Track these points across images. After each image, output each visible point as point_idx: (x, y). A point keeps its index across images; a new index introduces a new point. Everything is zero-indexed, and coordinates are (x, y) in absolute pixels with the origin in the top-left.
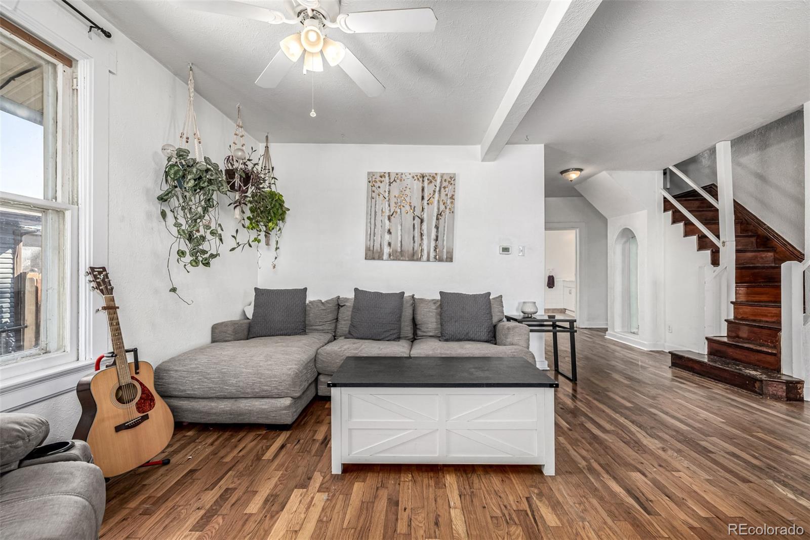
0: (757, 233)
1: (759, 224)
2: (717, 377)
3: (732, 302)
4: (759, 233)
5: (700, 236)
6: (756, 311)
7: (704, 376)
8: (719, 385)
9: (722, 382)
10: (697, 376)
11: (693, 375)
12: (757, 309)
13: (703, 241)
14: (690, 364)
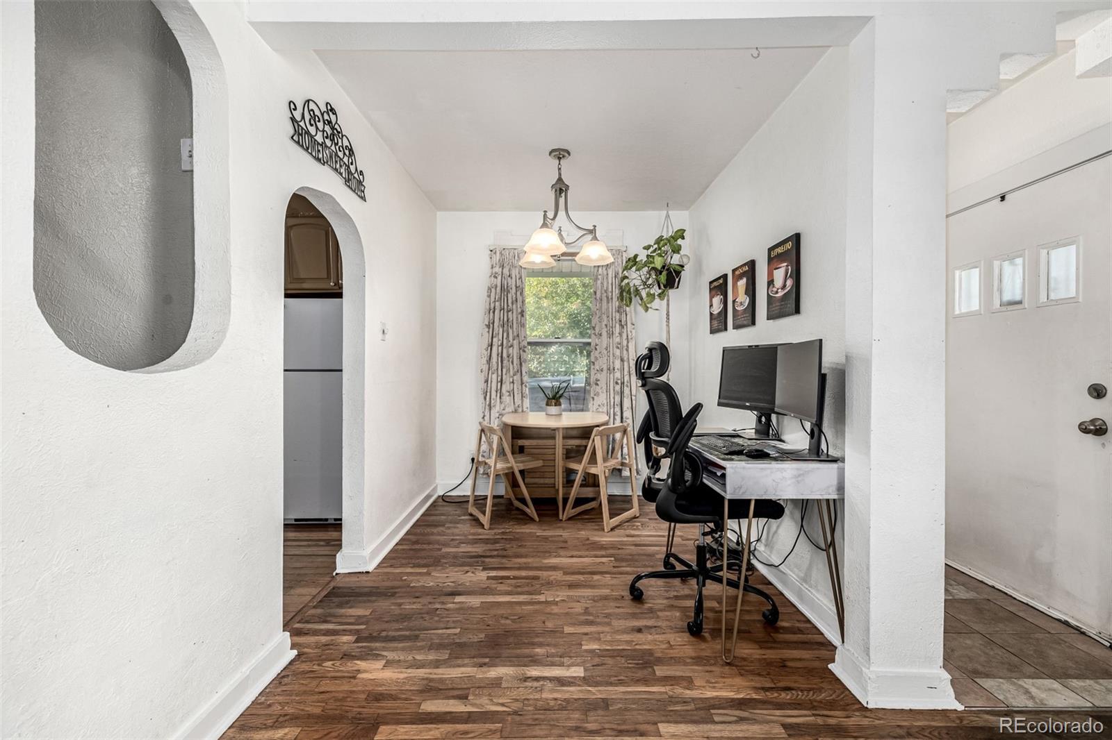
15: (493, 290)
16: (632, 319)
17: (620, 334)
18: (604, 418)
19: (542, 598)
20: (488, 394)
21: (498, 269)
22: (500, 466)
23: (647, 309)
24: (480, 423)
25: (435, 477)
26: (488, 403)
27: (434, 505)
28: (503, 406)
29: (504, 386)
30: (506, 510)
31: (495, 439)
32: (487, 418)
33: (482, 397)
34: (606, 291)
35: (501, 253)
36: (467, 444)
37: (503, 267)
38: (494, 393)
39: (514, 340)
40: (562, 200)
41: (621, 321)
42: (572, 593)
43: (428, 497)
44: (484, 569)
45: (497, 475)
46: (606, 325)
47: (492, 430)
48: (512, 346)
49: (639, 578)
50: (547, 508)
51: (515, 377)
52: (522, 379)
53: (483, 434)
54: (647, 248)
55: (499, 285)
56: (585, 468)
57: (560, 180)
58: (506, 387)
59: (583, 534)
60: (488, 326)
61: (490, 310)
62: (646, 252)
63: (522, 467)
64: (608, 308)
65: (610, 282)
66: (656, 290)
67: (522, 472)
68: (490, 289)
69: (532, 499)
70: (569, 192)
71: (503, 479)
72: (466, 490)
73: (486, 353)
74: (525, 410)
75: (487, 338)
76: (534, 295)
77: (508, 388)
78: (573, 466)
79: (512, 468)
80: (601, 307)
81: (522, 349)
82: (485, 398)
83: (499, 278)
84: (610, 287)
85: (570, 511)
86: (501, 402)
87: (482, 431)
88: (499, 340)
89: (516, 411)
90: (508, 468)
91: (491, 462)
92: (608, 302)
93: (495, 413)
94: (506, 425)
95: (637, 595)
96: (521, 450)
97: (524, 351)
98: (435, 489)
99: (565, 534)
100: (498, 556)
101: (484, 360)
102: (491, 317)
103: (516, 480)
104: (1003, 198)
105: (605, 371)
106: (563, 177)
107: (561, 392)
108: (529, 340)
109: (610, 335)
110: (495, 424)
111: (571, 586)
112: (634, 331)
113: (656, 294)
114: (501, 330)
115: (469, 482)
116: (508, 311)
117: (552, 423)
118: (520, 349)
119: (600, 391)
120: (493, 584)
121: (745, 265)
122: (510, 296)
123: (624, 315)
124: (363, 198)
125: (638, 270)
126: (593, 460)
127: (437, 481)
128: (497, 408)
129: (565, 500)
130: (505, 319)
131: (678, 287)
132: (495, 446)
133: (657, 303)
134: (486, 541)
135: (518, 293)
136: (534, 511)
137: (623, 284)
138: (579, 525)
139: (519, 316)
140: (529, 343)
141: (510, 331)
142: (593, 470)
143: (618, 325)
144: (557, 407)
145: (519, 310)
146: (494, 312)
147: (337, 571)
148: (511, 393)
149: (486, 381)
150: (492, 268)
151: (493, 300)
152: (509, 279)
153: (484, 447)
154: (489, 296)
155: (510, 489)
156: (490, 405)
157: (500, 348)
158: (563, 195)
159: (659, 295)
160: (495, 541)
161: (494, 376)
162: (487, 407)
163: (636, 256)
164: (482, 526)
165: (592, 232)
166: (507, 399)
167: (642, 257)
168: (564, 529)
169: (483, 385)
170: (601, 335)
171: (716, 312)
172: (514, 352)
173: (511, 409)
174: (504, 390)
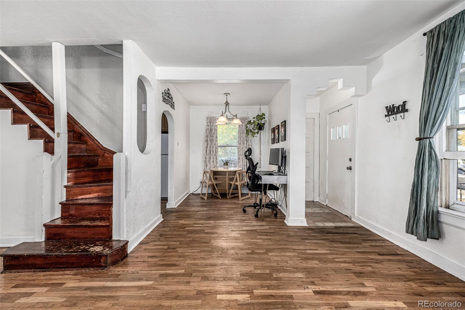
0: (74, 130)
1: (75, 123)
2: (64, 264)
3: (65, 187)
4: (75, 130)
5: (31, 125)
6: (84, 191)
7: (49, 268)
8: (66, 272)
9: (69, 268)
10: (40, 272)
11: (34, 272)
12: (84, 189)
13: (34, 131)
14: (30, 261)
15: (208, 130)
16: (250, 139)
17: (246, 144)
18: (241, 169)
19: (221, 212)
20: (206, 162)
21: (209, 124)
22: (210, 182)
23: (253, 137)
24: (204, 170)
25: (189, 187)
26: (206, 164)
27: (190, 195)
28: (210, 165)
29: (211, 159)
30: (212, 196)
31: (208, 175)
32: (206, 169)
33: (204, 163)
34: (242, 131)
35: (210, 119)
36: (200, 177)
37: (211, 123)
38: (208, 162)
39: (214, 145)
40: (227, 107)
41: (246, 140)
42: (228, 211)
43: (187, 193)
44: (206, 207)
45: (209, 186)
46: (242, 141)
47: (207, 172)
48: (213, 147)
49: (245, 207)
50: (224, 195)
51: (214, 157)
52: (216, 157)
53: (205, 174)
54: (254, 118)
55: (209, 128)
56: (234, 183)
57: (227, 102)
58: (211, 160)
59: (233, 201)
60: (206, 141)
61: (207, 136)
62: (253, 120)
63: (216, 183)
64: (243, 136)
65: (243, 128)
66: (256, 131)
67: (216, 184)
68: (207, 130)
69: (219, 193)
70: (229, 105)
71: (211, 187)
72: (199, 192)
73: (205, 150)
74: (217, 167)
75: (205, 145)
76: (221, 129)
77: (212, 160)
78: (231, 183)
79: (213, 183)
80: (241, 135)
81: (217, 148)
82: (205, 163)
83: (210, 126)
84: (243, 129)
85: (230, 196)
86: (210, 164)
87: (204, 173)
88: (209, 145)
89: (214, 167)
90: (212, 183)
91: (207, 181)
92: (243, 134)
93: (208, 168)
94: (211, 171)
95: (244, 211)
96: (216, 179)
97: (217, 149)
98: (190, 191)
99: (228, 201)
100: (209, 205)
101: (205, 152)
102: (207, 138)
103: (215, 187)
104: (338, 111)
105: (242, 155)
106: (228, 101)
107: (228, 161)
108: (218, 145)
109: (244, 144)
110: (208, 170)
111: (228, 210)
112: (251, 143)
113: (256, 132)
114: (210, 142)
115: (200, 189)
116: (212, 137)
117: (225, 170)
118: (216, 148)
119: (240, 161)
120: (208, 210)
121: (277, 126)
122: (213, 132)
123: (247, 138)
124: (174, 109)
125: (251, 125)
126: (236, 181)
127: (190, 189)
128: (209, 166)
129: (229, 194)
130: (211, 139)
131: (263, 130)
132: (208, 177)
133: (256, 135)
134: (206, 203)
135: (215, 131)
136: (220, 196)
137: (247, 128)
138: (233, 199)
139: (216, 138)
140: (219, 146)
141: (213, 143)
142: (237, 184)
143: (246, 141)
144: (227, 166)
145: (216, 136)
146: (208, 137)
147: (167, 208)
148: (213, 162)
149: (205, 158)
150: (207, 123)
151: (207, 133)
152: (213, 127)
153: (205, 178)
154: (206, 132)
155: (213, 190)
156: (206, 165)
157: (210, 148)
158: (228, 106)
159: (257, 133)
160: (209, 203)
161: (208, 156)
162: (206, 166)
163: (251, 121)
164: (205, 199)
165: (236, 116)
166: (212, 163)
167: (252, 121)
168: (228, 200)
169: (205, 159)
170: (240, 144)
171: (272, 138)
172: (214, 149)
173: (213, 166)
174: (211, 161)
